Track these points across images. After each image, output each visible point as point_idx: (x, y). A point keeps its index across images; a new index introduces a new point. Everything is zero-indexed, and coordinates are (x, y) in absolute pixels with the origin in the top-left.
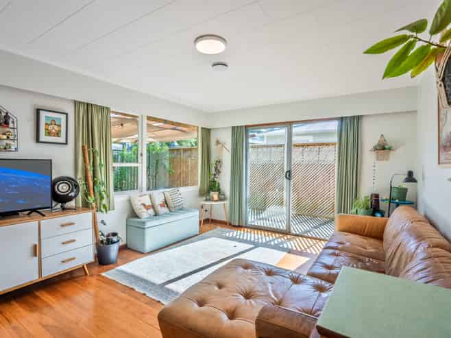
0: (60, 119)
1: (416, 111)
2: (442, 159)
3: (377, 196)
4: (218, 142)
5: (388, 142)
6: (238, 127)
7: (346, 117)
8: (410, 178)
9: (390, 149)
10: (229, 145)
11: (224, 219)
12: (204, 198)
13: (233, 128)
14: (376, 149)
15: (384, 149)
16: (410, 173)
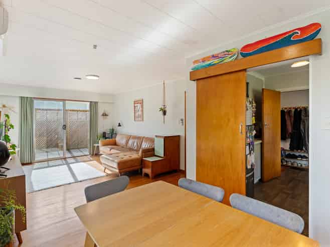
1: (112, 103)
2: (136, 120)
3: (105, 133)
7: (93, 102)
8: (119, 125)
9: (108, 115)
14: (103, 115)
15: (106, 115)
16: (119, 124)
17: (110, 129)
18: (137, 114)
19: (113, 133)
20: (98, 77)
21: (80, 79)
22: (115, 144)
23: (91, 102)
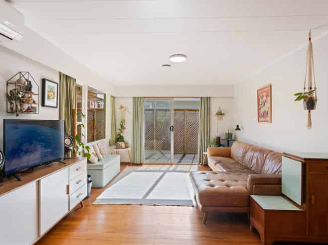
0: (54, 87)
1: (232, 98)
2: (260, 120)
3: (219, 138)
4: (122, 107)
5: (222, 111)
6: (138, 97)
7: (204, 97)
8: (238, 128)
9: (223, 114)
10: (131, 110)
11: (129, 161)
12: (115, 147)
13: (134, 98)
14: (217, 114)
15: (221, 114)
16: (238, 126)
17: (226, 134)
18: (262, 111)
19: (230, 139)
20: (185, 56)
21: (169, 66)
22: (229, 155)
23: (202, 98)
